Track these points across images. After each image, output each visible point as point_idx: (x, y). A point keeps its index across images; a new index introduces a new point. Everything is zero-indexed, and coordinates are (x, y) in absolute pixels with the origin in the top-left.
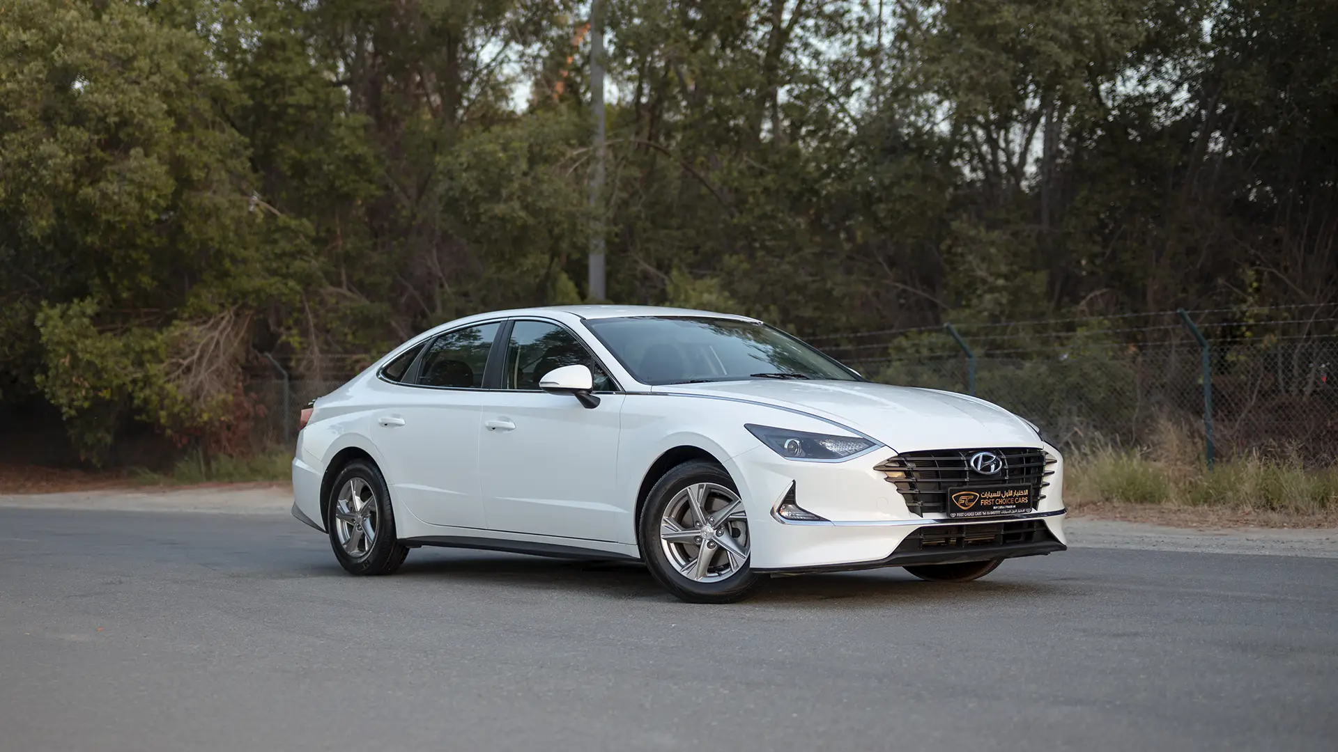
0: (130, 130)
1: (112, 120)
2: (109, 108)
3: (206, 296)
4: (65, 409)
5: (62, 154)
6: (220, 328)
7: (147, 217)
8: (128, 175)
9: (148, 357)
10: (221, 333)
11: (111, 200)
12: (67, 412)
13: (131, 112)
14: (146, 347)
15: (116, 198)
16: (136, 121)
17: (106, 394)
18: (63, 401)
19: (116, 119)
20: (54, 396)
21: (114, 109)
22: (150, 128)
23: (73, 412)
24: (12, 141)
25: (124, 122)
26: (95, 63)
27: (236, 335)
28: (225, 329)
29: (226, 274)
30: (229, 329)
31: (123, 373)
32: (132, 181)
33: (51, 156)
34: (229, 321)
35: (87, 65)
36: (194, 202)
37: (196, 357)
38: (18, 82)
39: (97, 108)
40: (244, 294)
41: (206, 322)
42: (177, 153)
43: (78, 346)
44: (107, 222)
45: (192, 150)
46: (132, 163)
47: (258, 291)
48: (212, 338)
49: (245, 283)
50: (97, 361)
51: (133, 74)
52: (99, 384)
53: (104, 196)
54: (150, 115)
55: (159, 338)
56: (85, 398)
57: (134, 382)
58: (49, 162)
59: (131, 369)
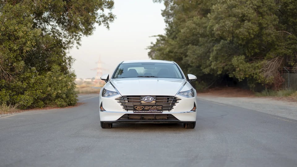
0: (246, 17)
1: (240, 15)
2: (240, 13)
3: (271, 54)
4: (239, 79)
5: (230, 23)
6: (275, 61)
7: (251, 36)
8: (245, 27)
9: (257, 68)
10: (275, 62)
11: (241, 33)
12: (240, 80)
13: (245, 13)
14: (256, 66)
16: (246, 15)
17: (247, 76)
18: (238, 77)
19: (242, 15)
20: (237, 77)
21: (241, 13)
22: (249, 16)
23: (241, 80)
25: (244, 16)
26: (236, 3)
27: (279, 63)
28: (276, 61)
29: (276, 49)
30: (277, 62)
31: (251, 71)
32: (246, 28)
33: (228, 24)
34: (277, 60)
35: (235, 4)
36: (265, 32)
37: (269, 68)
38: (222, 9)
39: (237, 13)
40: (279, 53)
41: (271, 60)
42: (259, 22)
43: (240, 66)
44: (241, 38)
45: (264, 21)
46: (245, 24)
47: (282, 53)
48: (272, 64)
49: (280, 51)
50: (244, 69)
51: (246, 5)
52: (246, 74)
53: (240, 32)
54: (249, 14)
55: (259, 63)
56: (243, 77)
57: (254, 73)
58: (227, 25)
59: (253, 71)
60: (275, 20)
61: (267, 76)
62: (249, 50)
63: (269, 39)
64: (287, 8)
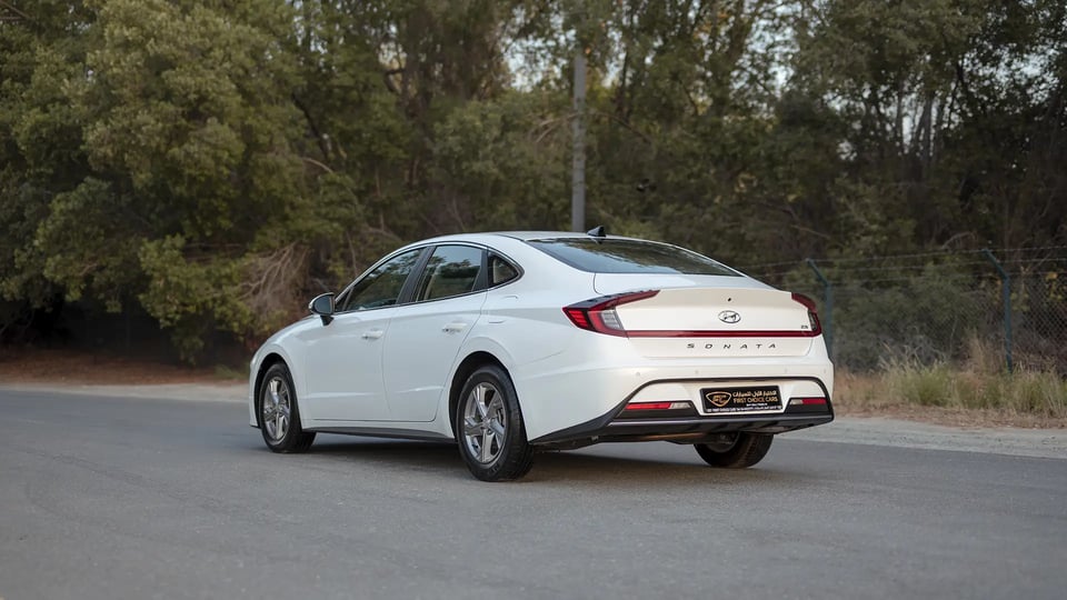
0: (207, 104)
1: (193, 97)
2: (190, 87)
3: (272, 234)
4: (161, 321)
5: (153, 122)
6: (283, 259)
7: (221, 172)
8: (206, 139)
9: (224, 281)
10: (283, 262)
11: (192, 158)
12: (164, 323)
13: (207, 91)
14: (223, 273)
15: (196, 156)
16: (210, 98)
17: (192, 309)
18: (160, 314)
19: (196, 96)
20: (153, 310)
21: (193, 89)
22: (222, 103)
23: (168, 323)
24: (117, 113)
25: (202, 99)
26: (179, 53)
27: (295, 266)
28: (286, 259)
29: (285, 218)
30: (289, 260)
31: (205, 293)
32: (209, 144)
33: (145, 124)
34: (289, 255)
35: (173, 55)
36: (260, 161)
37: (262, 282)
38: (122, 67)
39: (180, 88)
40: (300, 233)
41: (270, 255)
42: (246, 123)
43: (170, 271)
44: (190, 175)
45: (258, 121)
46: (209, 130)
47: (310, 231)
48: (275, 268)
49: (301, 224)
50: (184, 283)
51: (210, 62)
52: (187, 301)
53: (188, 154)
54: (222, 93)
55: (234, 266)
56: (177, 312)
57: (214, 300)
58: (144, 128)
59: (212, 290)
60: (294, 123)
61: (260, 309)
62: (198, 218)
63: (275, 184)
64: (328, 83)
